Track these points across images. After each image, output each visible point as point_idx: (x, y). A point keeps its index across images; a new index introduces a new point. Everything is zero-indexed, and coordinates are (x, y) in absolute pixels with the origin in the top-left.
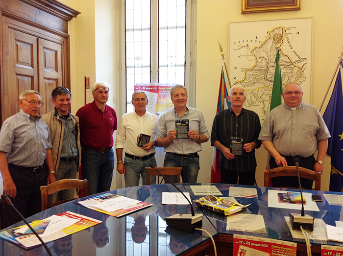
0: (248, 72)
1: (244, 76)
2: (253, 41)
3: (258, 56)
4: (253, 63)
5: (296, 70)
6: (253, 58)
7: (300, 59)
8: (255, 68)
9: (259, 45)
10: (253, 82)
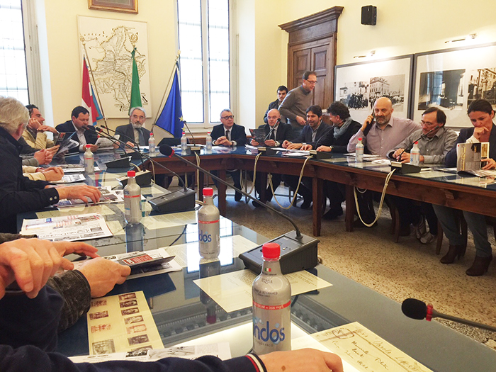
0: (99, 63)
1: (95, 66)
2: (101, 35)
3: (107, 49)
4: (103, 55)
6: (102, 50)
7: (141, 56)
8: (105, 60)
9: (107, 39)
10: (104, 71)
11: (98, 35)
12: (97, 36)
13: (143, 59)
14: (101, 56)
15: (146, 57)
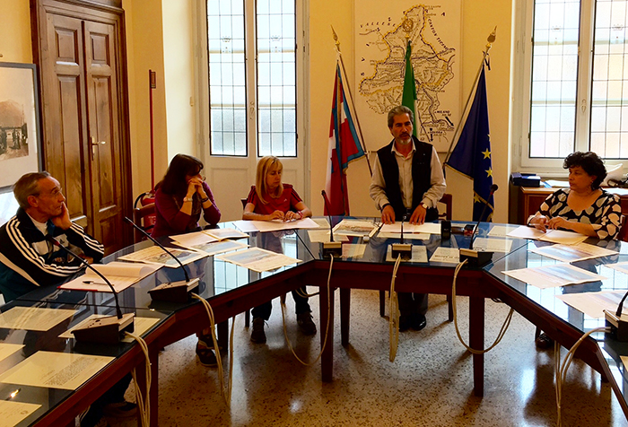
0: (380, 66)
1: (374, 72)
2: (386, 24)
3: (393, 43)
4: (386, 54)
5: (441, 63)
6: (386, 46)
7: (447, 50)
8: (388, 61)
9: (394, 29)
10: (386, 79)
11: (380, 24)
12: (380, 26)
13: (451, 54)
14: (383, 56)
15: (457, 53)
